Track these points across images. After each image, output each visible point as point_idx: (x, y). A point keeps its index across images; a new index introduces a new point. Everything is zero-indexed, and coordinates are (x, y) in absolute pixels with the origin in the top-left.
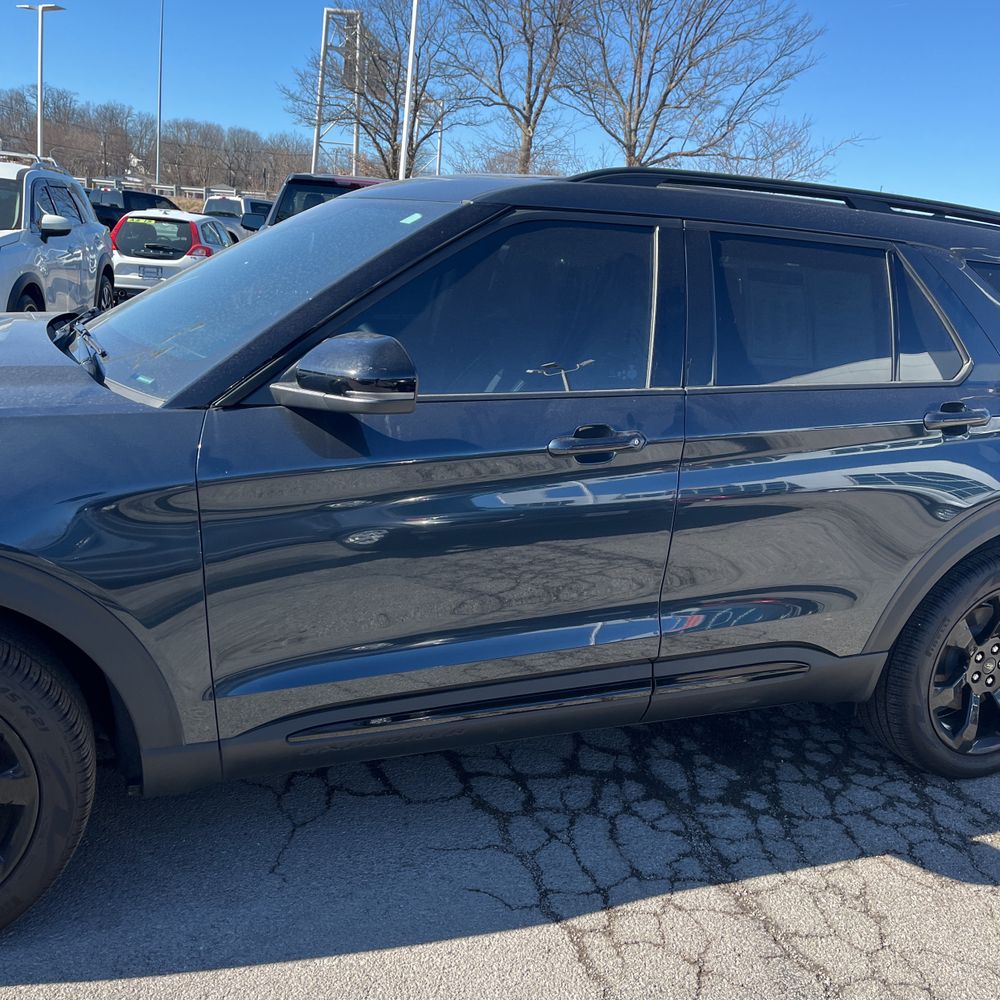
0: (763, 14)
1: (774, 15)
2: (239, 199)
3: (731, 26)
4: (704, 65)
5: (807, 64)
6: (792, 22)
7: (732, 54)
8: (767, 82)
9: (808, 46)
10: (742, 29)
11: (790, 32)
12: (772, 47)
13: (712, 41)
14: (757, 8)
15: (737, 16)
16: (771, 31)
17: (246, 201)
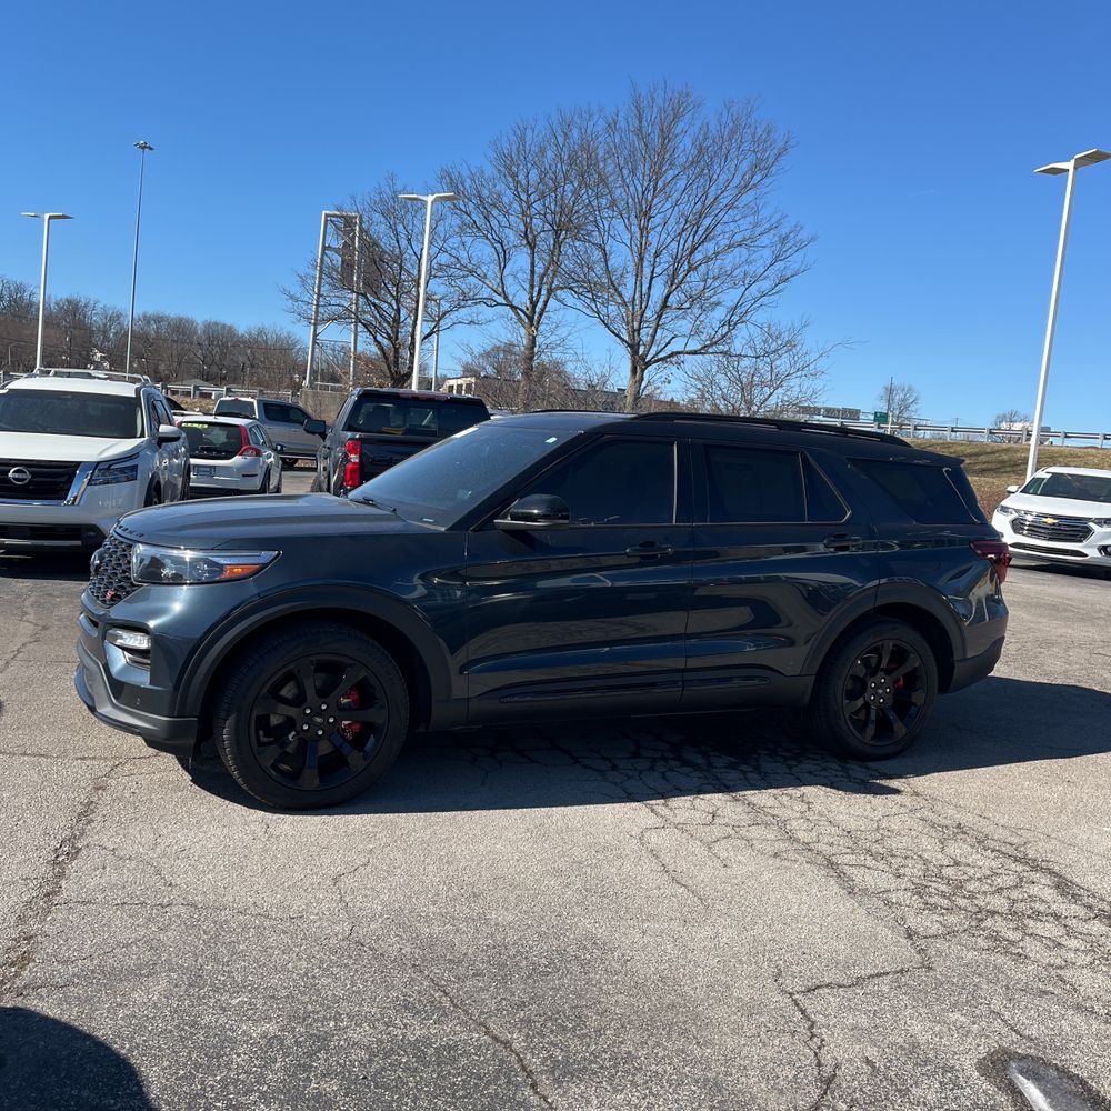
0: (756, 225)
1: (767, 225)
2: (252, 400)
3: (727, 235)
4: (702, 269)
5: (802, 269)
6: (784, 231)
7: (729, 260)
8: (765, 285)
9: (801, 252)
10: (738, 238)
11: (783, 240)
12: (767, 254)
13: (710, 247)
14: (750, 219)
15: (732, 225)
16: (765, 240)
17: (258, 402)
